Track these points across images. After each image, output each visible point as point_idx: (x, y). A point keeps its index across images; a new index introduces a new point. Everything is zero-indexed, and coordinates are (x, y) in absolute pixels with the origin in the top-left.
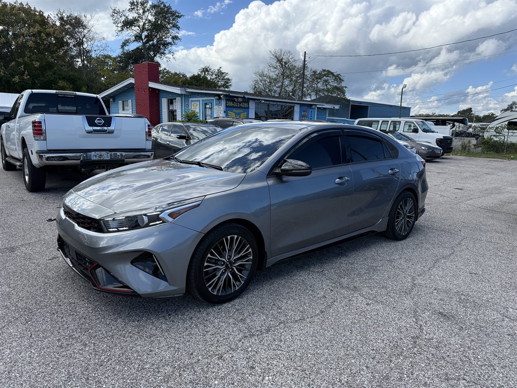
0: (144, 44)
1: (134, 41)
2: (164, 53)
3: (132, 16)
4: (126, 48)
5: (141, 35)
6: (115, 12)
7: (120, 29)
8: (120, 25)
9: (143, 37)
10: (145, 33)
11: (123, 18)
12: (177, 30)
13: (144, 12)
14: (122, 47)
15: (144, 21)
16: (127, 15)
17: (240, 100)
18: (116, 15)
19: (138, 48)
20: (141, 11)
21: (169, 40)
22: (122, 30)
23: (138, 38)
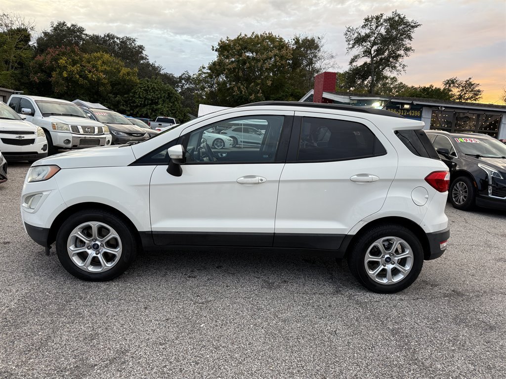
0: (372, 58)
1: (363, 57)
2: (395, 67)
3: (364, 32)
4: (354, 64)
5: (371, 50)
6: (349, 30)
7: (351, 46)
8: (352, 42)
9: (372, 52)
10: (375, 48)
11: (356, 35)
12: (409, 41)
13: (377, 27)
14: (351, 63)
15: (375, 35)
16: (360, 32)
17: (407, 106)
18: (349, 33)
19: (365, 63)
20: (374, 27)
21: (401, 52)
22: (353, 47)
23: (367, 52)
